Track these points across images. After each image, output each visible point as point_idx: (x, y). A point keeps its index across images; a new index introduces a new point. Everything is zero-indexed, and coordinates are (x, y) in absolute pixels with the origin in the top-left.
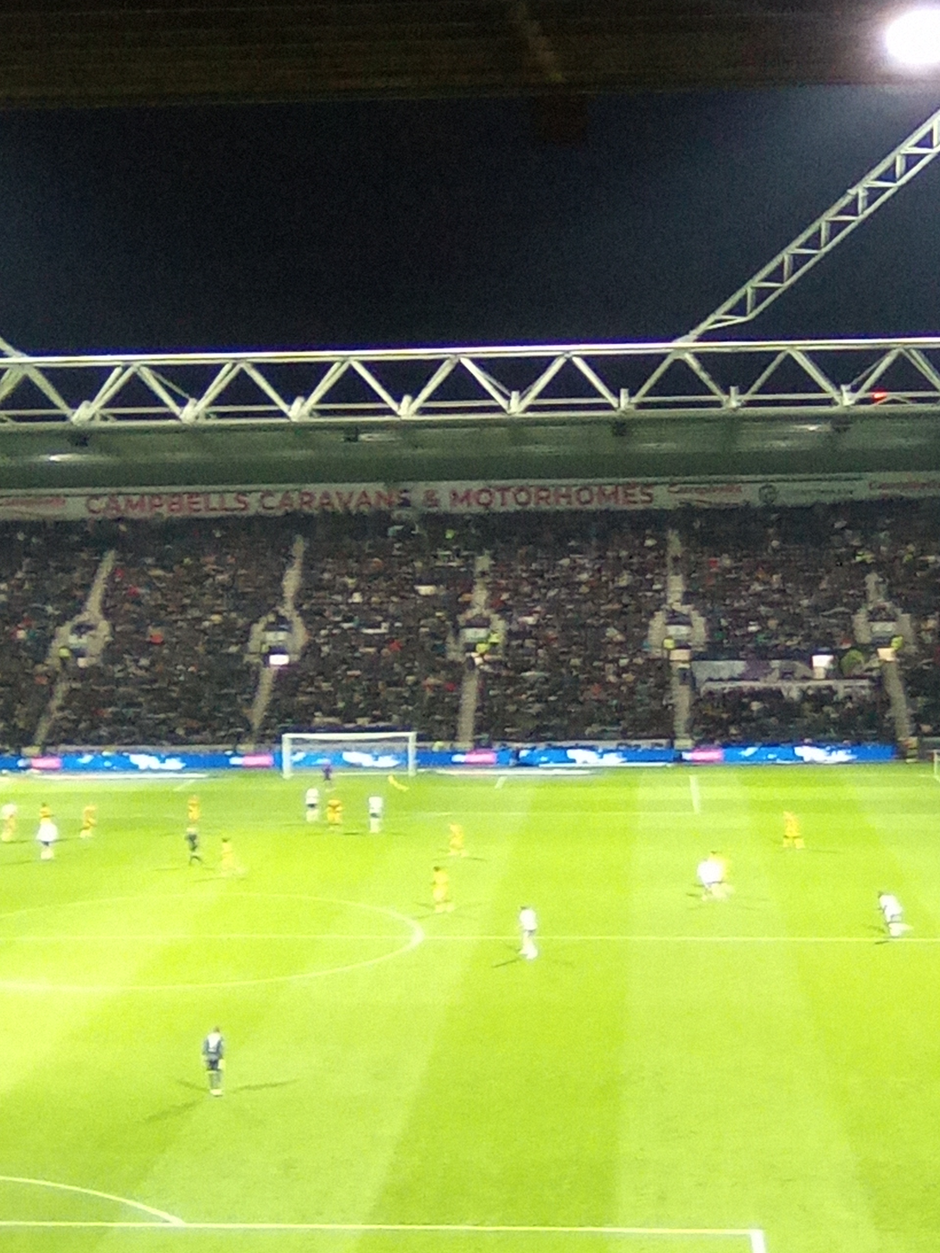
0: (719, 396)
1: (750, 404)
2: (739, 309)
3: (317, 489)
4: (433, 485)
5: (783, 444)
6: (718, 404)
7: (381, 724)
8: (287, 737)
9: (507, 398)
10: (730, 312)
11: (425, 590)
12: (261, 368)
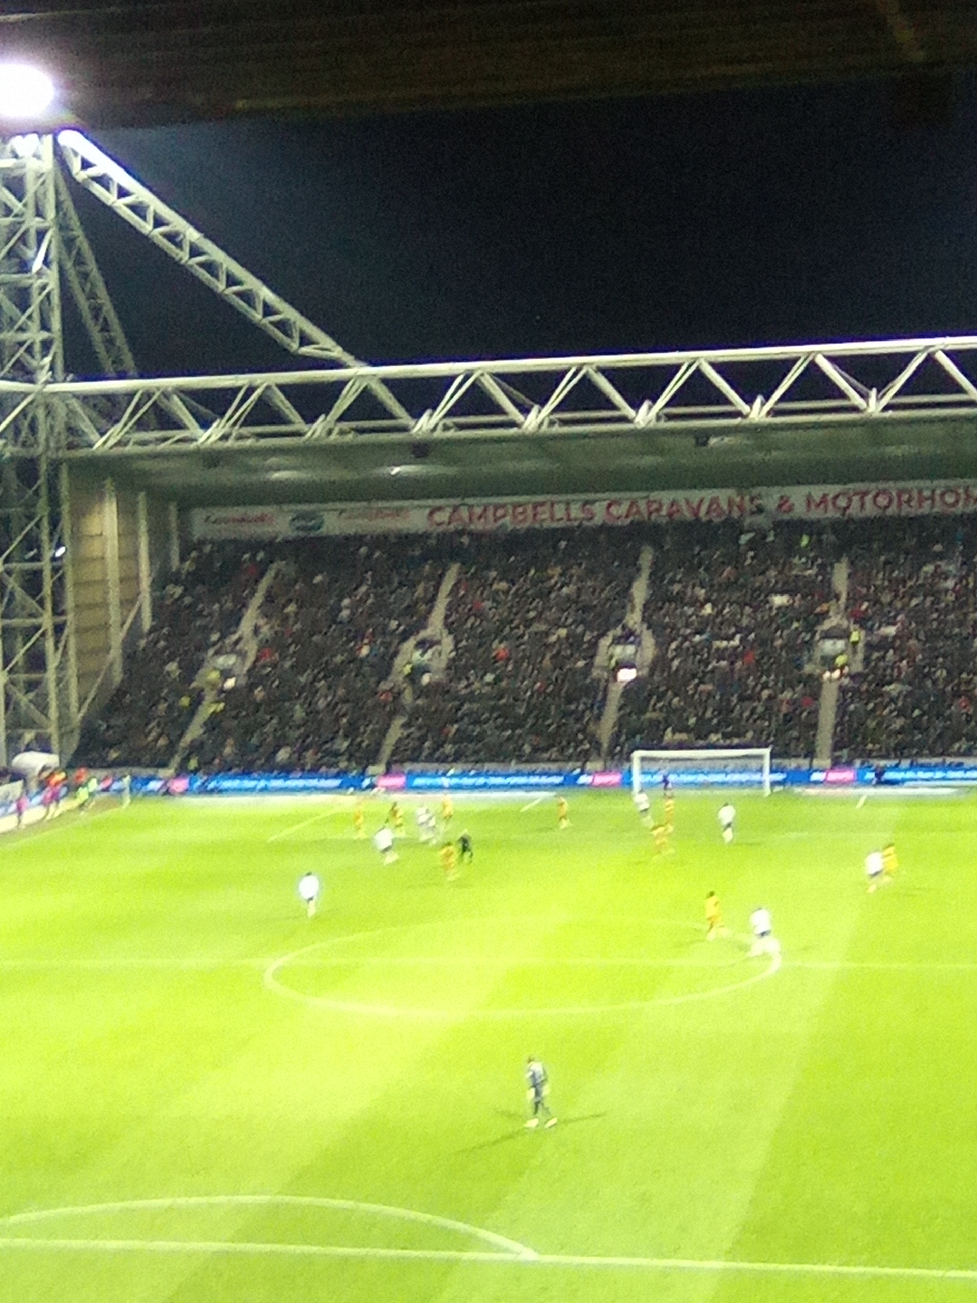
3: (665, 497)
4: (788, 490)
7: (736, 741)
8: (637, 755)
9: (865, 397)
11: (779, 600)
12: (606, 372)
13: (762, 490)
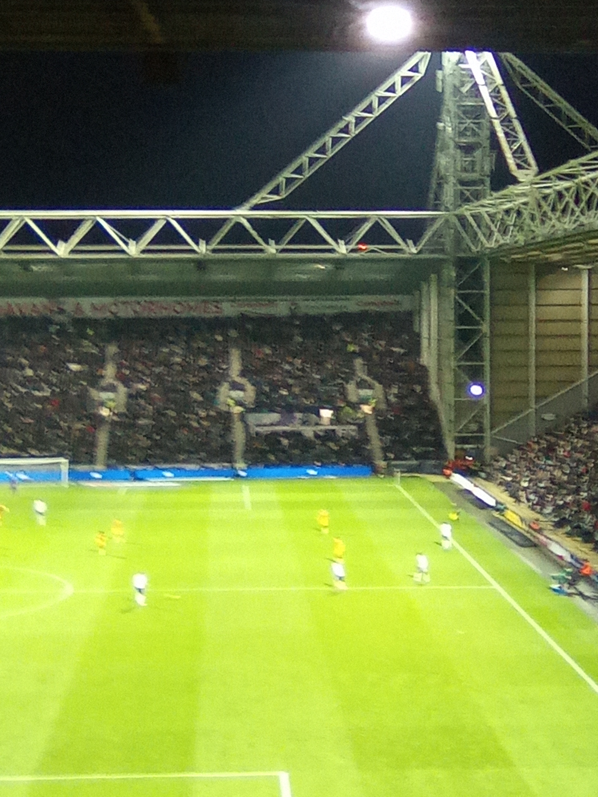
0: (263, 246)
1: (284, 251)
2: (275, 191)
4: (79, 300)
5: (304, 277)
6: (261, 251)
7: (46, 453)
10: (270, 193)
11: (74, 367)
13: (64, 299)
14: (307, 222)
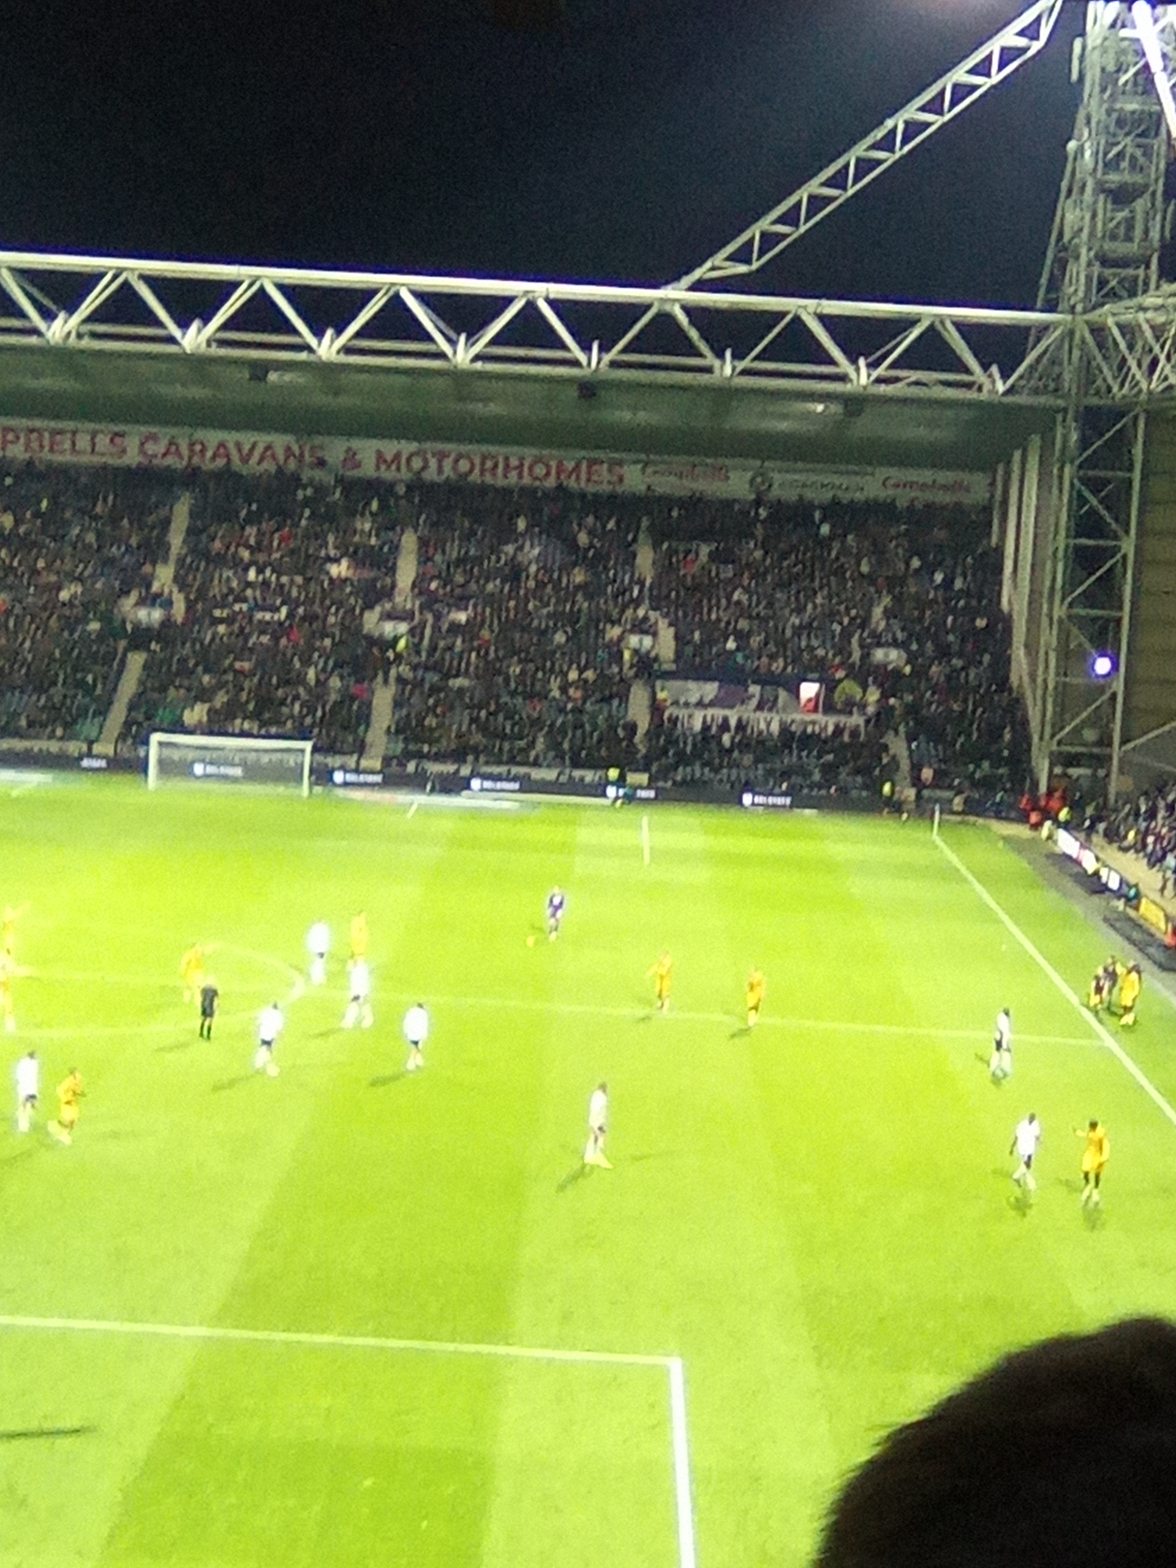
0: (710, 359)
1: (747, 372)
2: (742, 256)
3: (212, 437)
4: (356, 443)
5: (784, 426)
6: (709, 370)
7: (273, 730)
8: (156, 738)
9: (453, 342)
10: (731, 258)
12: (150, 280)
13: (326, 440)
14: (797, 319)
